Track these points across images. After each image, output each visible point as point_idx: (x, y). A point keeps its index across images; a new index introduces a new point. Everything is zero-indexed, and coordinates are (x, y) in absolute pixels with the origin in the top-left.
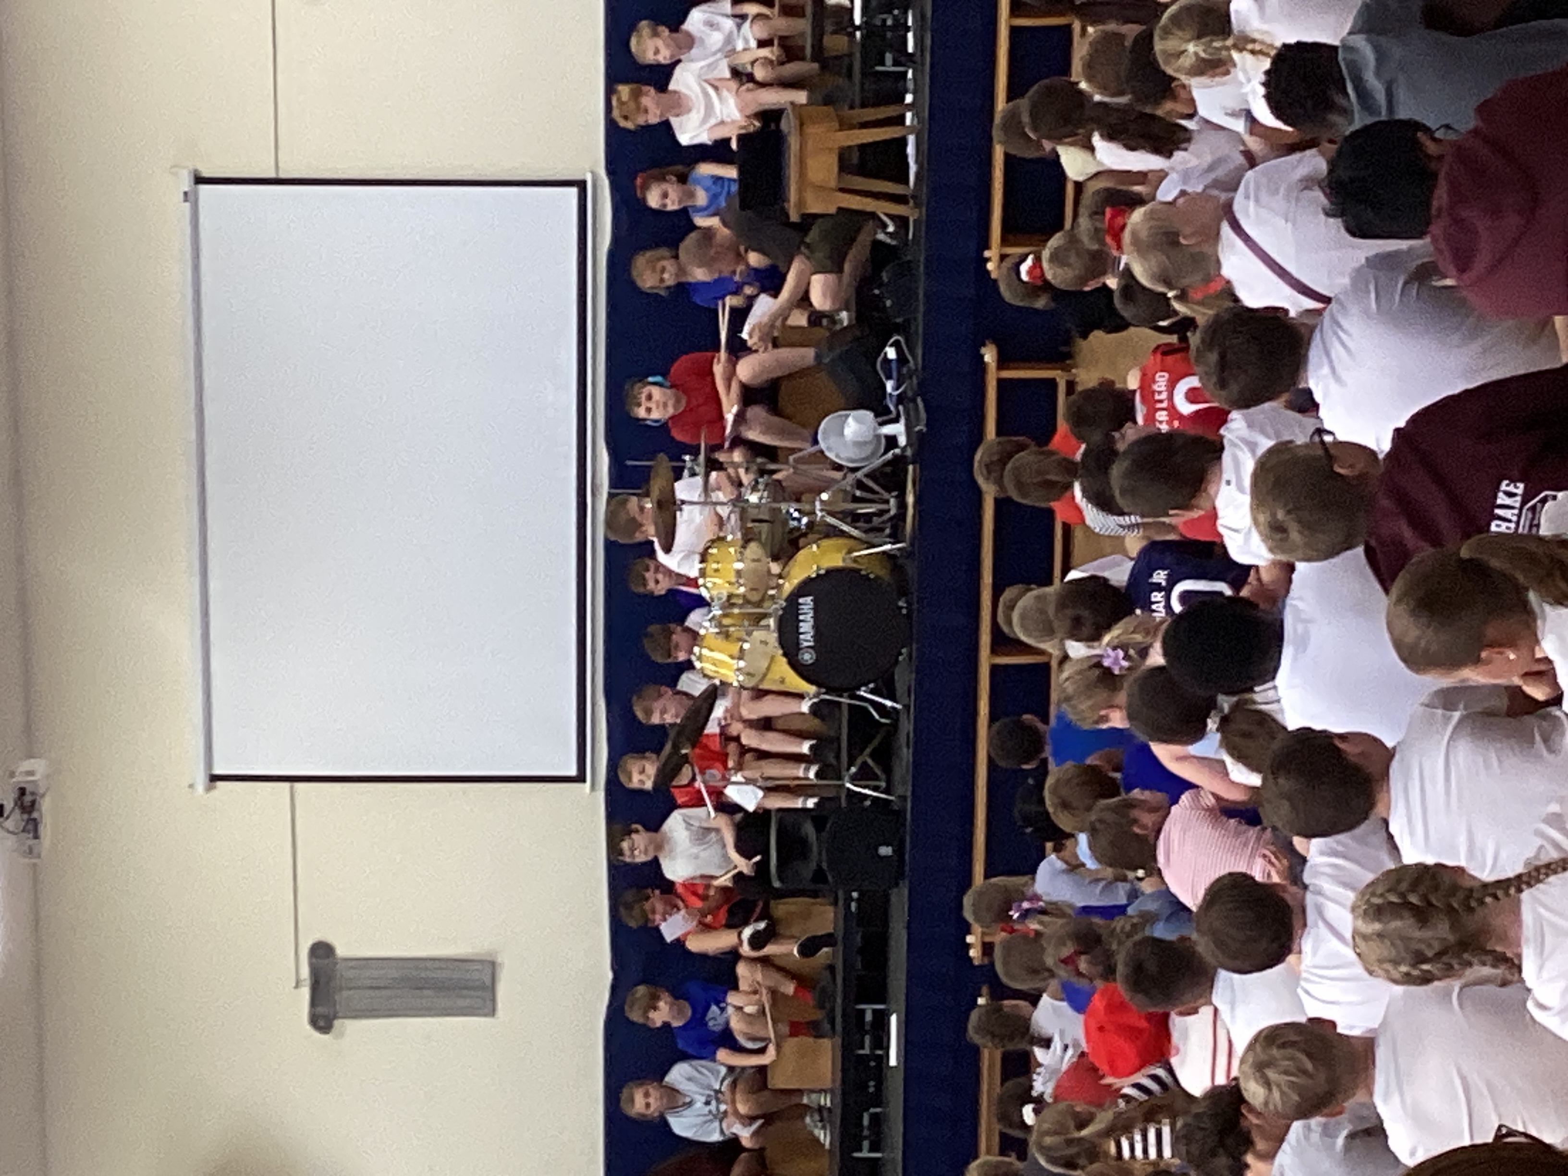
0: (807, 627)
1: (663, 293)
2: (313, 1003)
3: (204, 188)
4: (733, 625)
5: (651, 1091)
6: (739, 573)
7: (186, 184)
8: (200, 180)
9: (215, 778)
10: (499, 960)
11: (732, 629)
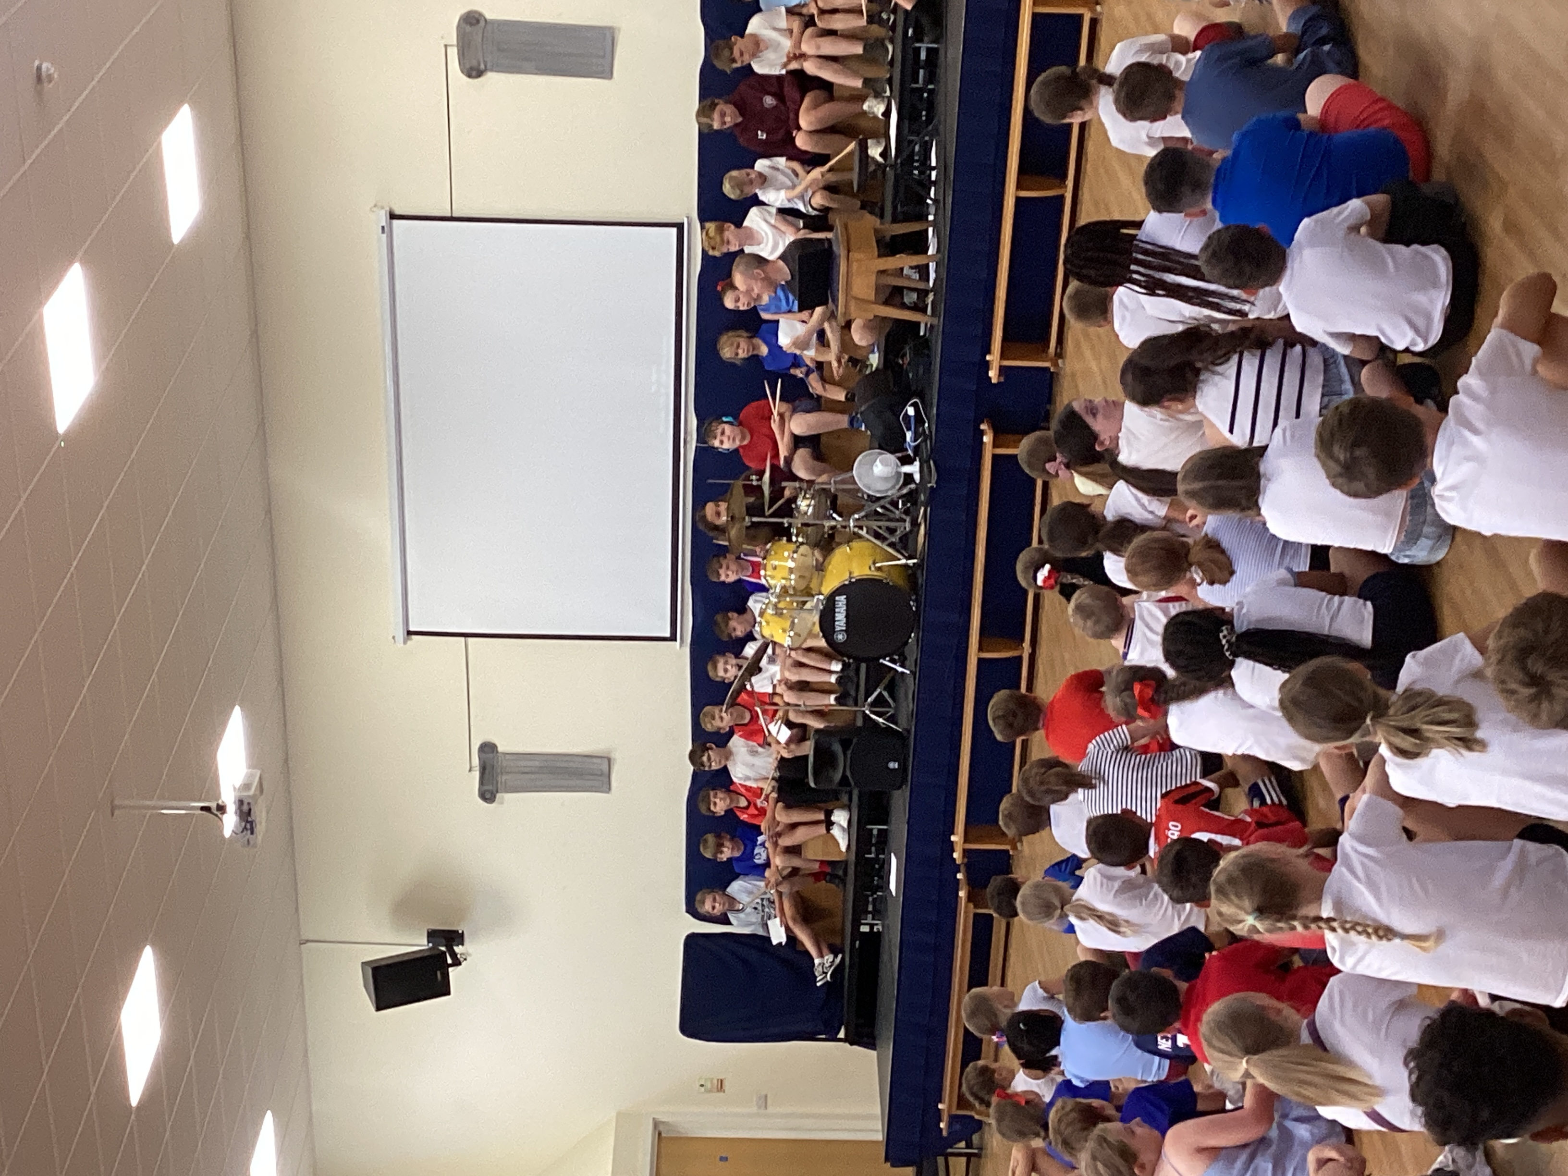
0: (841, 617)
1: (738, 362)
2: (482, 782)
3: (396, 222)
4: (785, 608)
5: (717, 897)
6: (791, 571)
7: (383, 220)
8: (393, 216)
9: (410, 633)
10: (612, 756)
11: (785, 611)
